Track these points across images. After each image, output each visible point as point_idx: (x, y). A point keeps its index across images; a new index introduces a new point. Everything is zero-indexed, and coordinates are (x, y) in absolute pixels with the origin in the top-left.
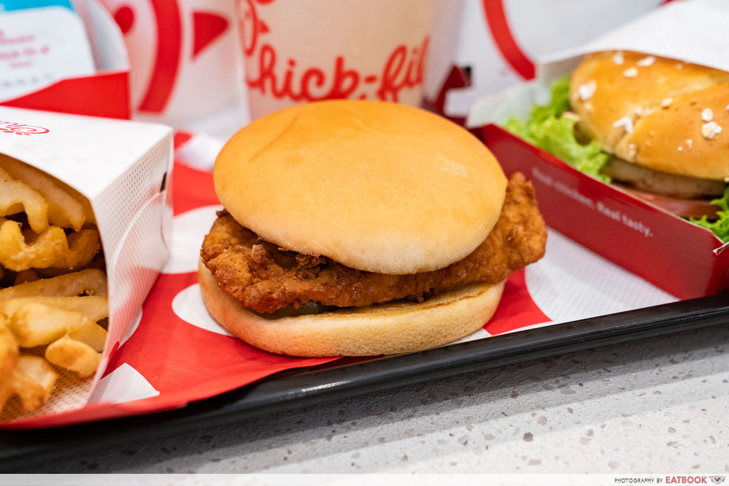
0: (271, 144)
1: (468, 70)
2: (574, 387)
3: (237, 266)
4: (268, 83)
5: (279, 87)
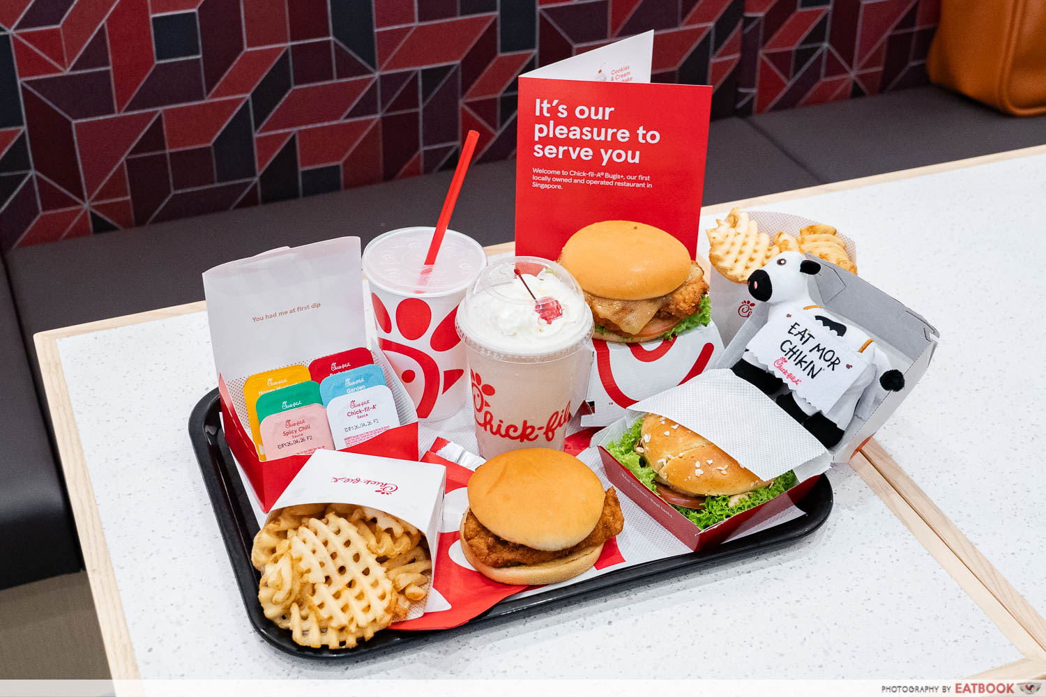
0: (495, 486)
1: (592, 404)
2: (633, 596)
3: (482, 547)
4: (488, 427)
5: (494, 430)
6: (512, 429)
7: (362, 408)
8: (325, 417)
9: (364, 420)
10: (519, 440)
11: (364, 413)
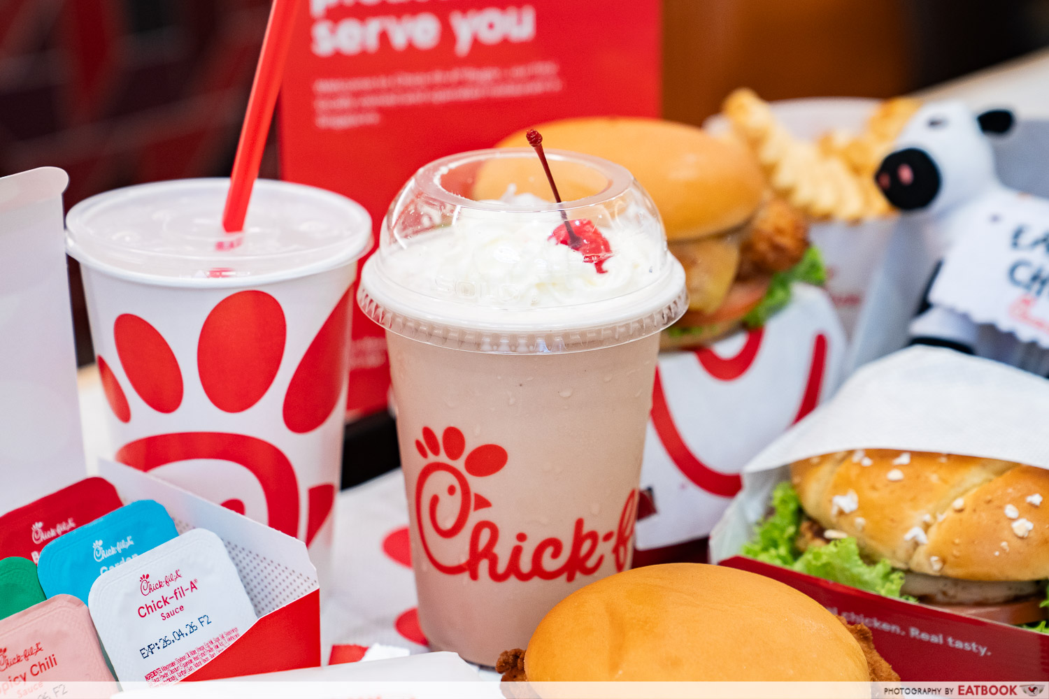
4: (484, 566)
5: (502, 567)
6: (549, 551)
7: (167, 591)
8: (87, 625)
9: (179, 622)
10: (564, 577)
11: (174, 604)
